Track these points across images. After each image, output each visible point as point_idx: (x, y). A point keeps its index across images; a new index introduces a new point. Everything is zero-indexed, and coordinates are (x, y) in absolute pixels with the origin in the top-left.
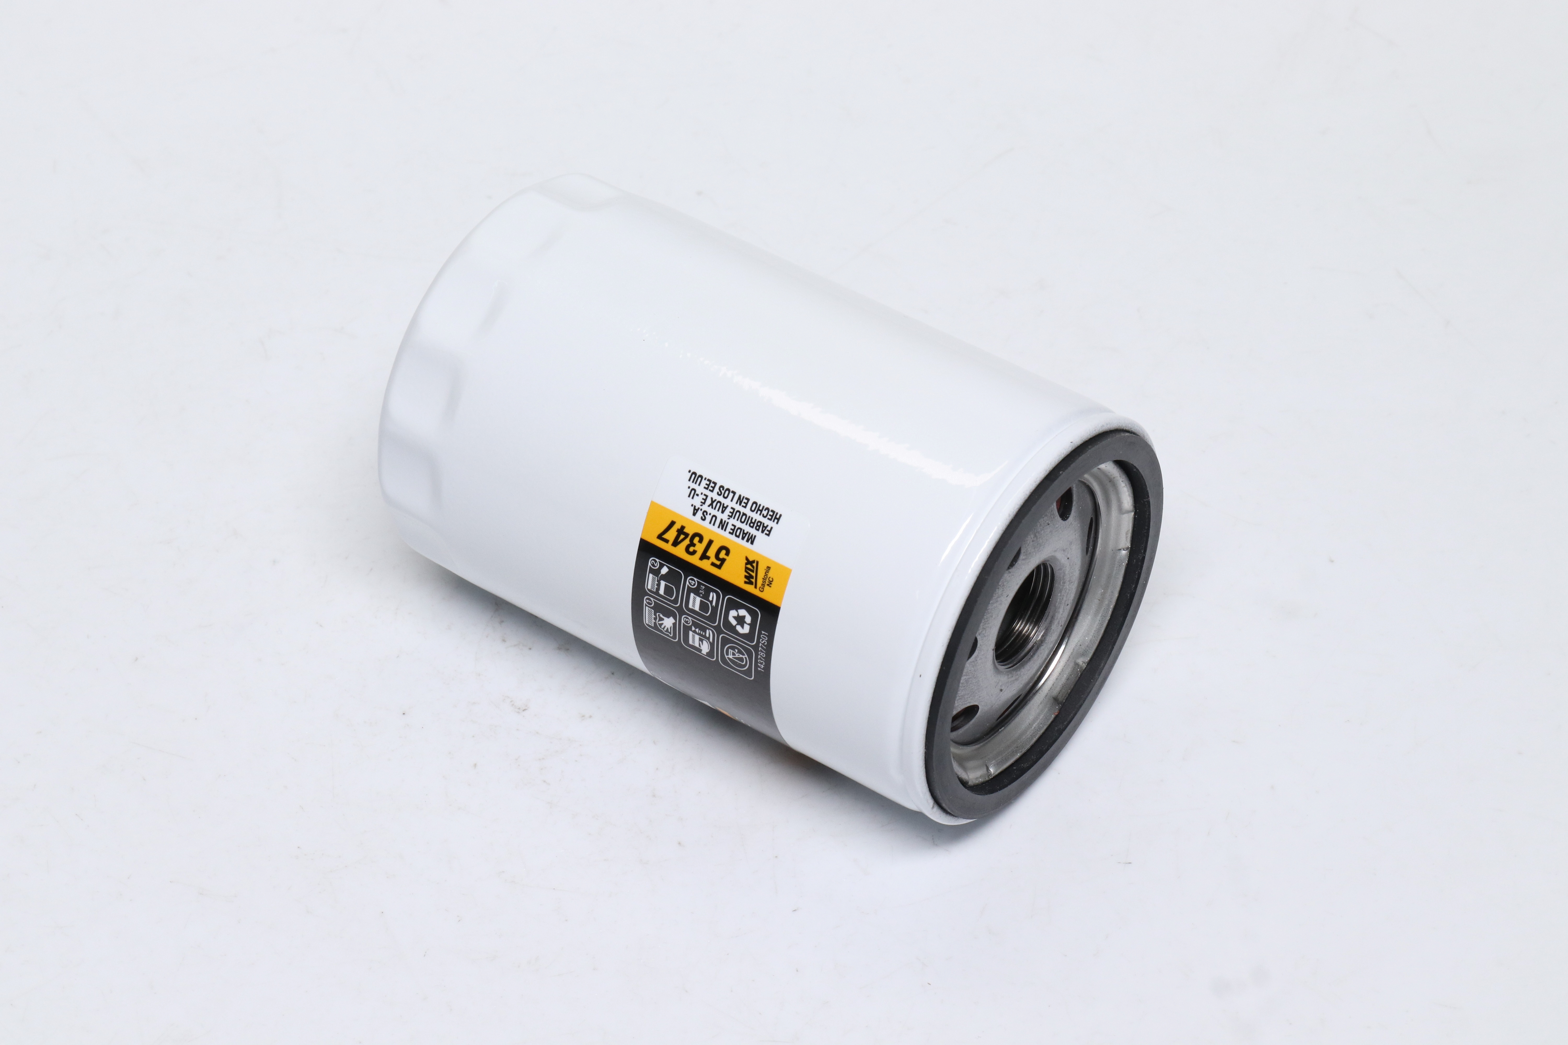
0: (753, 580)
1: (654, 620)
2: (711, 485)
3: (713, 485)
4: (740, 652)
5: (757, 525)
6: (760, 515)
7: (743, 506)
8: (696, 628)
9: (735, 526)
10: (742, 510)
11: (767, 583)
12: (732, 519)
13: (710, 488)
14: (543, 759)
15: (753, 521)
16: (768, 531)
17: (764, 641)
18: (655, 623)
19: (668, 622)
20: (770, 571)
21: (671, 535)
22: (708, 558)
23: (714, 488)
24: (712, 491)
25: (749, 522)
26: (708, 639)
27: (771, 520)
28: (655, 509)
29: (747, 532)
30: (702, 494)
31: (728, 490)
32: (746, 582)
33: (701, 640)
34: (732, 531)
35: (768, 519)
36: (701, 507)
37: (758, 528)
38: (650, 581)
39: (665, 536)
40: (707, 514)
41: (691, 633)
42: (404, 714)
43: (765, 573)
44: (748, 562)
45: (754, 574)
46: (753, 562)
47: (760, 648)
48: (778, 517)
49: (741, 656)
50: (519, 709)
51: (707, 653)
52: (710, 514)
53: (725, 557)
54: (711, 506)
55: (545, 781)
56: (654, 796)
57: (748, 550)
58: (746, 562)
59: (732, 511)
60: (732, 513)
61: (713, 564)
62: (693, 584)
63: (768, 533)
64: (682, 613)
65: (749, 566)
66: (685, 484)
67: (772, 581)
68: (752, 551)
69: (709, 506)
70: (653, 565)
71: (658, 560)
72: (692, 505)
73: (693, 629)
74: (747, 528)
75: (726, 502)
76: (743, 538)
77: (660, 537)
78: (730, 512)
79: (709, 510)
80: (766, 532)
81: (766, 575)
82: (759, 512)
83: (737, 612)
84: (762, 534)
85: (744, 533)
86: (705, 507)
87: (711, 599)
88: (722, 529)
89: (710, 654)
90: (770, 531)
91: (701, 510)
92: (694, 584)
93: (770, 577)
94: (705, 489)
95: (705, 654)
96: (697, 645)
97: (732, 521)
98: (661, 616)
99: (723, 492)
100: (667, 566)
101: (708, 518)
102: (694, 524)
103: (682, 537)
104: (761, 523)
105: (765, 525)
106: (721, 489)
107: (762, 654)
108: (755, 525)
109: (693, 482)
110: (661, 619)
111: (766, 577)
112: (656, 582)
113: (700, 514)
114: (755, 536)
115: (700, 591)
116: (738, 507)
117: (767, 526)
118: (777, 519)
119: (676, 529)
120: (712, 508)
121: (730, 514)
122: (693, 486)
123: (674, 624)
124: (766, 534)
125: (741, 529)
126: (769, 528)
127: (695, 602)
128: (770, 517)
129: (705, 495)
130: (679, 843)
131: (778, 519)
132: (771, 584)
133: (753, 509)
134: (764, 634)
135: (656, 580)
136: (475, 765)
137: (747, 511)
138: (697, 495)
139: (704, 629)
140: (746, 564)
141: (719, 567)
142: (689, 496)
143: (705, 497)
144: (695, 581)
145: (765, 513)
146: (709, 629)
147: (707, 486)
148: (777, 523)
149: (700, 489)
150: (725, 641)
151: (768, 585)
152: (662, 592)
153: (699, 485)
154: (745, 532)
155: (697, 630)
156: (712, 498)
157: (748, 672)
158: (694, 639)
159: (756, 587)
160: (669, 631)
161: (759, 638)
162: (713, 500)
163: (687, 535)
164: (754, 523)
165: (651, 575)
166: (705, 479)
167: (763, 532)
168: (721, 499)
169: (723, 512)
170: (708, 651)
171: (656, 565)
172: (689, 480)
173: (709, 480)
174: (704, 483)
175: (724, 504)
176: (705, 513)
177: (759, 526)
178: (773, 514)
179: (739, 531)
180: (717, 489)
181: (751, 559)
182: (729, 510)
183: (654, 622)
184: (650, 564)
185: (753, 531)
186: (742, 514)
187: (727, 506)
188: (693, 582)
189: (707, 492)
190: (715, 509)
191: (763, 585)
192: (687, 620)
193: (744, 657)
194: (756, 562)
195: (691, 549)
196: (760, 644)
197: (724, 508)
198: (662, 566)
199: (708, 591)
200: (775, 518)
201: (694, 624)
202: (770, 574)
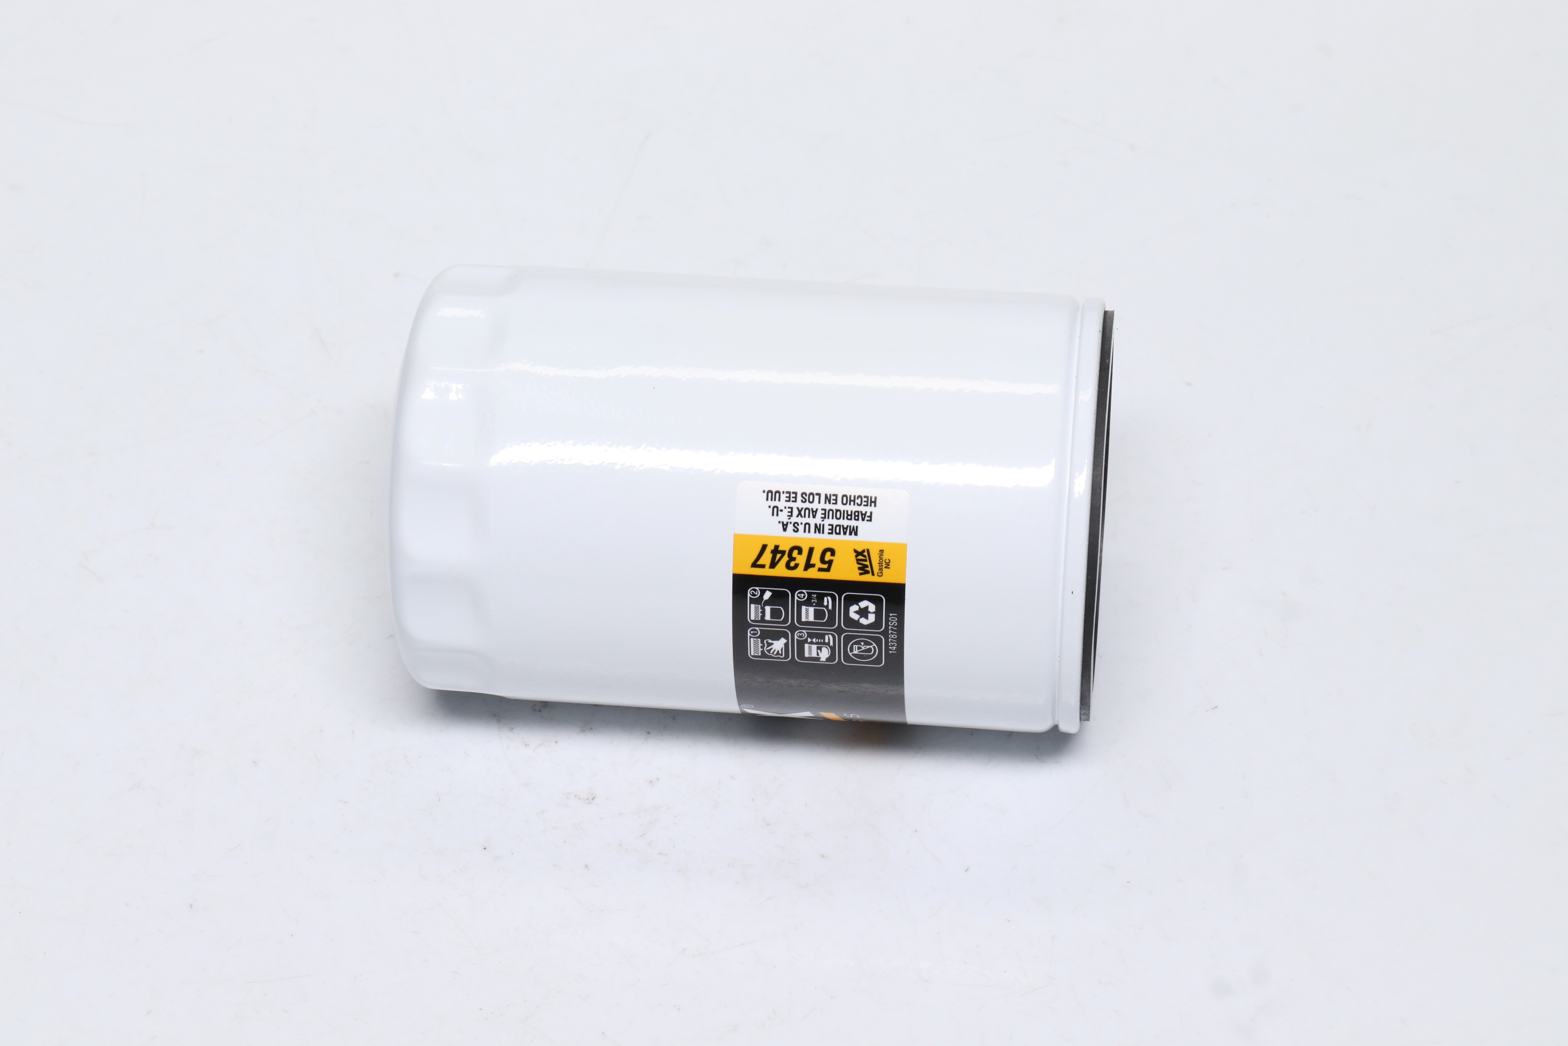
0: (869, 569)
1: (761, 648)
2: (792, 496)
3: (794, 495)
4: (867, 643)
5: (855, 516)
6: (854, 504)
7: (833, 504)
8: (812, 639)
9: (832, 525)
10: (834, 507)
11: (884, 566)
12: (826, 520)
13: (792, 499)
14: (644, 834)
15: (849, 513)
16: (868, 517)
17: (894, 622)
18: (763, 652)
19: (778, 645)
20: (884, 553)
21: (766, 559)
22: (813, 566)
23: (796, 498)
24: (795, 501)
25: (846, 515)
26: (828, 644)
27: (867, 505)
28: (739, 540)
29: (847, 526)
30: (785, 508)
31: (811, 494)
32: (861, 574)
33: (819, 648)
34: (830, 531)
35: (864, 505)
36: (789, 521)
37: (856, 518)
38: (753, 612)
39: (760, 562)
40: (798, 525)
41: (806, 646)
42: (485, 848)
43: (880, 558)
44: (858, 553)
45: (868, 563)
46: (864, 551)
47: (890, 631)
48: (873, 500)
49: (868, 647)
50: (588, 799)
51: (826, 659)
52: (802, 524)
53: (832, 558)
54: (800, 516)
55: (661, 854)
56: (768, 824)
57: (854, 542)
58: (856, 554)
59: (823, 512)
60: (825, 514)
61: (820, 570)
62: (802, 597)
63: (869, 519)
64: (793, 628)
65: (860, 557)
66: (765, 505)
67: (889, 562)
68: (858, 542)
69: (798, 516)
70: (754, 595)
71: (757, 588)
72: (779, 522)
73: (809, 640)
74: (845, 523)
75: (814, 506)
76: (845, 533)
77: (754, 565)
78: (822, 514)
79: (799, 520)
80: (867, 518)
81: (881, 558)
82: (852, 503)
83: (858, 605)
84: (863, 522)
85: (844, 528)
86: (794, 519)
87: (825, 604)
88: (819, 532)
89: (831, 658)
90: (870, 517)
91: (791, 523)
92: (804, 597)
93: (886, 560)
94: (787, 502)
95: (825, 660)
96: (814, 655)
97: (827, 522)
98: (770, 641)
99: (807, 498)
100: (769, 590)
101: (801, 528)
102: (787, 539)
103: (779, 556)
104: (858, 512)
105: (864, 513)
106: (804, 496)
107: (893, 636)
108: (853, 516)
109: (772, 500)
110: (769, 644)
111: (881, 561)
112: (760, 610)
113: (790, 527)
114: (857, 527)
115: (812, 601)
116: (828, 507)
117: (866, 512)
118: (873, 502)
119: (770, 551)
120: (802, 517)
121: (823, 516)
122: (773, 504)
123: (786, 645)
124: (867, 520)
125: (840, 526)
126: (868, 514)
127: (808, 614)
128: (866, 503)
129: (789, 508)
130: (822, 856)
131: (875, 502)
132: (889, 565)
133: (845, 502)
134: (893, 616)
135: (760, 608)
136: (586, 866)
137: (840, 506)
138: (781, 511)
139: (822, 636)
140: (856, 556)
141: (828, 570)
142: (773, 515)
143: (790, 510)
144: (804, 593)
145: (858, 501)
146: (828, 634)
147: (788, 499)
148: (875, 506)
149: (782, 504)
150: (848, 639)
151: (886, 567)
152: (768, 617)
153: (779, 500)
154: (845, 526)
155: (814, 640)
156: (798, 508)
157: (878, 660)
158: (811, 650)
159: (873, 574)
160: (780, 653)
161: (887, 621)
162: (800, 509)
163: (783, 553)
164: (851, 515)
165: (753, 606)
166: (783, 493)
167: (863, 520)
168: (807, 505)
169: (814, 517)
170: (827, 656)
171: (756, 594)
172: (767, 500)
173: (787, 492)
174: (784, 497)
175: (812, 509)
176: (796, 525)
177: (858, 516)
178: (868, 500)
179: (838, 528)
180: (799, 498)
181: (860, 550)
182: (819, 513)
183: (761, 651)
184: (749, 595)
185: (853, 523)
186: (835, 511)
187: (817, 510)
188: (803, 595)
189: (791, 504)
190: (805, 517)
191: (881, 569)
192: (801, 635)
193: (871, 647)
194: (866, 551)
195: (792, 564)
196: (890, 627)
197: (814, 513)
198: (763, 592)
199: (821, 598)
200: (871, 502)
201: (810, 635)
202: (885, 557)
